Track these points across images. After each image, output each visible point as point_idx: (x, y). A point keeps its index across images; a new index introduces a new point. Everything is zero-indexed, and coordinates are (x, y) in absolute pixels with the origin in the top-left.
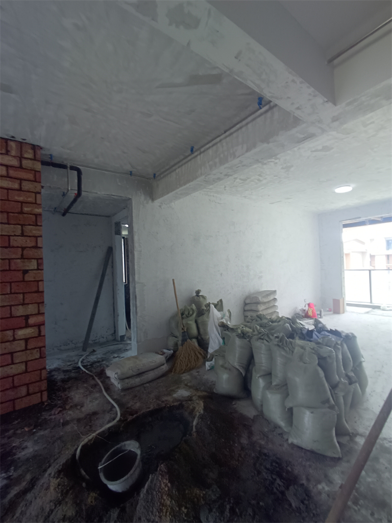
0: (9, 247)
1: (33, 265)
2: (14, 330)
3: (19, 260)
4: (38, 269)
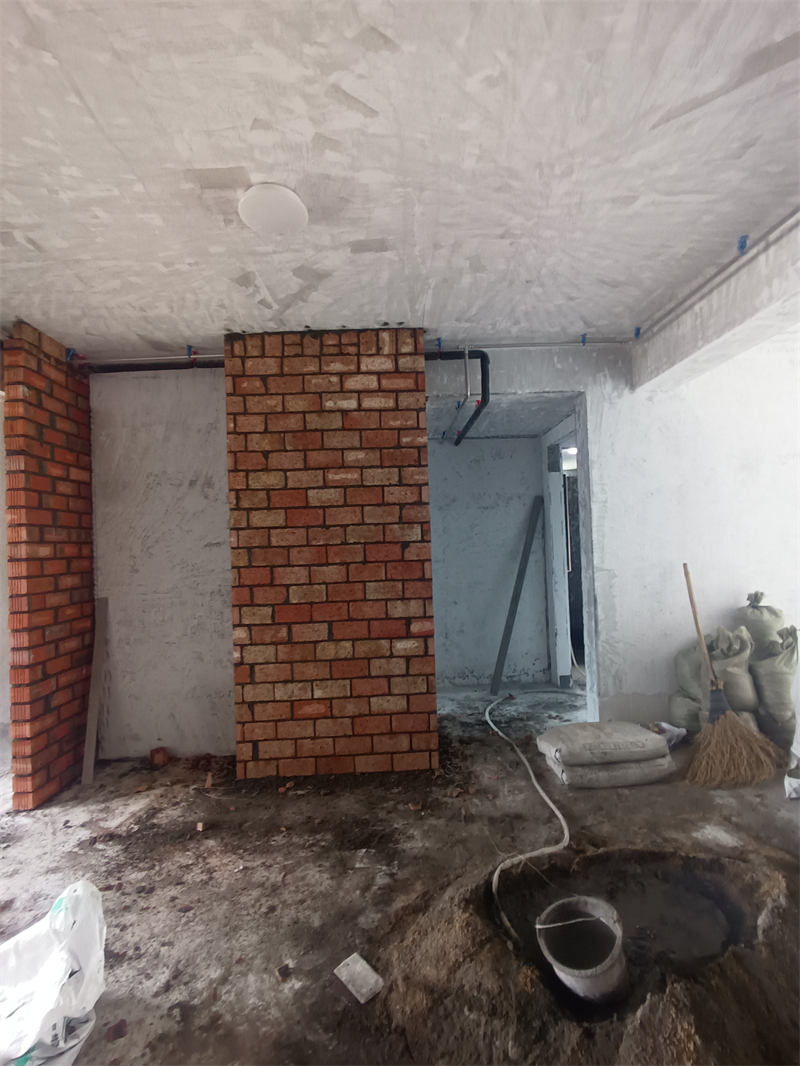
0: (383, 504)
1: (416, 533)
2: (391, 639)
3: (396, 526)
4: (423, 541)
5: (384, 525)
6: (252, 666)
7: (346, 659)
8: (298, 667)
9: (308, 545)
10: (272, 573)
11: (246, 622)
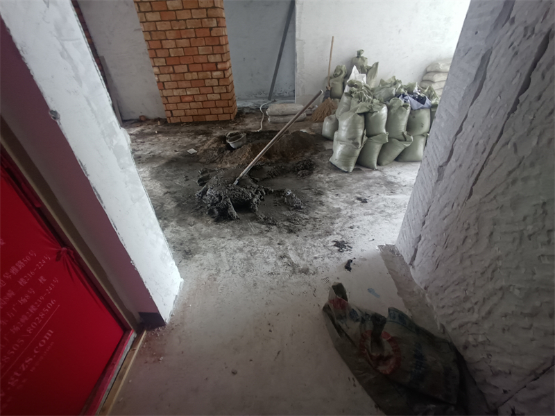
0: (199, 8)
1: (214, 23)
2: (211, 71)
3: (206, 20)
4: (218, 27)
5: (201, 19)
6: (163, 83)
7: (195, 80)
8: (180, 83)
9: (172, 30)
10: (161, 43)
11: (157, 65)
